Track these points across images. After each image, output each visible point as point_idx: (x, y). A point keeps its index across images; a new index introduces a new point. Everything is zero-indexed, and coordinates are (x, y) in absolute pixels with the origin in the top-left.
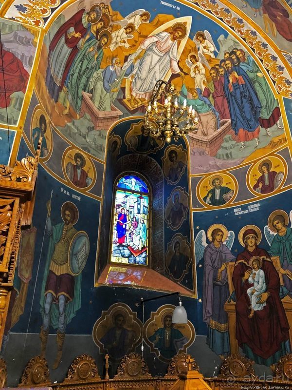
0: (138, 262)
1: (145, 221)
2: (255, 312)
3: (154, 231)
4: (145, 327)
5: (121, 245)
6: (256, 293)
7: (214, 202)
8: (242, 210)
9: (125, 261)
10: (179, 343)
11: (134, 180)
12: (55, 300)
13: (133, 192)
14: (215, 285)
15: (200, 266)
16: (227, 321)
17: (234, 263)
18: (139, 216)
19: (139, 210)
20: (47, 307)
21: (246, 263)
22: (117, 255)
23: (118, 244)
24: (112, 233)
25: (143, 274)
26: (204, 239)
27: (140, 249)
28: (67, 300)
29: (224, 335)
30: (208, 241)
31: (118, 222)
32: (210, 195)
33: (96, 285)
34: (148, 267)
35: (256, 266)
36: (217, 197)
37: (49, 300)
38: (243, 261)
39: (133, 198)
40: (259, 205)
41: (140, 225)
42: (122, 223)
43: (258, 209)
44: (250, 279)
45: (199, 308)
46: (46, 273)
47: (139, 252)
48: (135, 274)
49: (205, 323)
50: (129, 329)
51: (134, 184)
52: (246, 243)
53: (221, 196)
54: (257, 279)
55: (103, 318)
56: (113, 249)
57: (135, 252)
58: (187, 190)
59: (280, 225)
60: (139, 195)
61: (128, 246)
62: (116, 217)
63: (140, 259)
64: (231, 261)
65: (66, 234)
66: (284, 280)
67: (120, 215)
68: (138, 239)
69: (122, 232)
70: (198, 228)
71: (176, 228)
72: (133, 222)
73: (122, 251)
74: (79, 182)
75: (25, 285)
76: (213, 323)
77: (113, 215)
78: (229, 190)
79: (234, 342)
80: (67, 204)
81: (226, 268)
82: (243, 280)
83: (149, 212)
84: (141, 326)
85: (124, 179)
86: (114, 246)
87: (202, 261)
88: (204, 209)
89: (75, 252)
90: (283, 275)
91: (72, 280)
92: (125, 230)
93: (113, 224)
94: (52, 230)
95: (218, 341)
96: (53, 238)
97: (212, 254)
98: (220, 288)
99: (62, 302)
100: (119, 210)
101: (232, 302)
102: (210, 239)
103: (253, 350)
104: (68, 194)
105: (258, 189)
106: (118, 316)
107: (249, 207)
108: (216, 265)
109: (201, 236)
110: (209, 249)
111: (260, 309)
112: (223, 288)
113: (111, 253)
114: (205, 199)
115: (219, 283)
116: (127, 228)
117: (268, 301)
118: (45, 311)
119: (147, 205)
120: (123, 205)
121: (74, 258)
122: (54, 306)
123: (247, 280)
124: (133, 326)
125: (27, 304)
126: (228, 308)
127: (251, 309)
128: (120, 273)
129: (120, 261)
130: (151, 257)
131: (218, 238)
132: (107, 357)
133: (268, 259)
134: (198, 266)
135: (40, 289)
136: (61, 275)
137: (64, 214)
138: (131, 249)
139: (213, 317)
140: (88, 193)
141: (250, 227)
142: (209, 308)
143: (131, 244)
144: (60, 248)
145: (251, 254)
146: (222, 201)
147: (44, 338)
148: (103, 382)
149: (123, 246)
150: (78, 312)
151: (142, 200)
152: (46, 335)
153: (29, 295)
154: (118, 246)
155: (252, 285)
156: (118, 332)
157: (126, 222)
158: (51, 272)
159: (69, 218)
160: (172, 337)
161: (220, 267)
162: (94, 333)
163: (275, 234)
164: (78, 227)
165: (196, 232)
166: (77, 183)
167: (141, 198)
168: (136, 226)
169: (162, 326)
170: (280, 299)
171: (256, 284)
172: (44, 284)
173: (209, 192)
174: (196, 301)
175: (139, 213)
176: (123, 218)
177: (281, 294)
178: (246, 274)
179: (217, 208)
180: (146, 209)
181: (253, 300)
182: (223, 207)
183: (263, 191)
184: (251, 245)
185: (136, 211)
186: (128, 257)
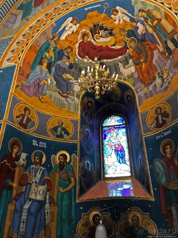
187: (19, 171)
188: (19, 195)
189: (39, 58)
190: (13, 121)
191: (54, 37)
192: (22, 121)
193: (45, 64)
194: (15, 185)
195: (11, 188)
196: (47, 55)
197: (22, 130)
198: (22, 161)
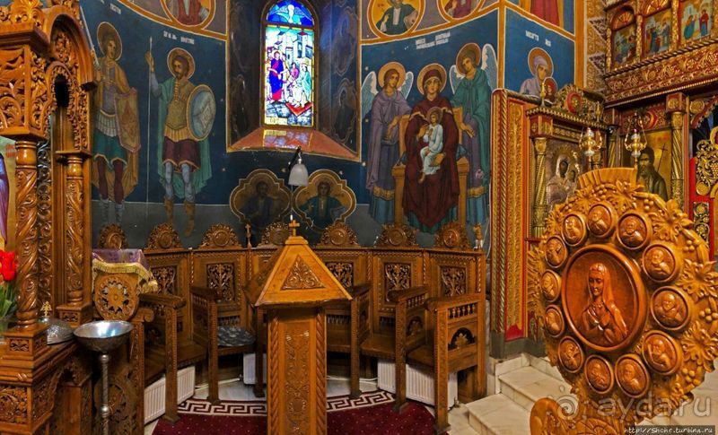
0: (301, 123)
1: (309, 68)
2: (427, 177)
3: (321, 80)
4: (295, 195)
5: (276, 102)
6: (430, 154)
7: (391, 29)
8: (427, 42)
9: (283, 122)
10: (336, 213)
11: (291, 7)
12: (176, 170)
13: (291, 26)
14: (383, 145)
15: (367, 121)
16: (394, 187)
17: (408, 116)
18: (299, 61)
19: (300, 52)
20: (168, 177)
21: (423, 116)
22: (273, 115)
23: (272, 101)
24: (263, 87)
25: (309, 137)
26: (374, 84)
27: (303, 106)
28: (192, 169)
29: (390, 203)
30: (378, 87)
31: (271, 72)
32: (386, 18)
33: (229, 150)
34: (314, 128)
35: (434, 120)
36: (396, 22)
37: (169, 169)
38: (419, 113)
39: (290, 37)
40: (449, 35)
41: (302, 74)
42: (276, 72)
43: (447, 41)
44: (426, 137)
45: (361, 174)
46: (160, 140)
47: (302, 110)
48: (298, 137)
49: (369, 191)
50: (276, 198)
51: (291, 13)
52: (426, 90)
53: (401, 19)
54: (434, 136)
55: (242, 187)
56: (266, 108)
57: (296, 110)
58: (357, 11)
59: (469, 65)
60: (299, 30)
61: (286, 103)
62: (268, 65)
63: (304, 119)
64: (406, 114)
65: (179, 92)
66: (463, 137)
67: (273, 62)
68: (299, 92)
69: (277, 85)
70: (367, 68)
71: (343, 72)
72: (292, 70)
73: (278, 110)
74: (188, 17)
75: (134, 156)
76: (377, 190)
77: (264, 63)
78: (413, 9)
79: (399, 209)
80: (175, 52)
81: (398, 124)
82: (417, 139)
83: (315, 55)
84: (290, 194)
85: (277, 7)
86: (267, 104)
87: (369, 115)
88: (377, 41)
89: (195, 112)
90: (464, 131)
91: (196, 146)
92: (282, 82)
93: (264, 75)
94: (160, 89)
95: (382, 209)
96: (162, 98)
97: (382, 105)
98: (389, 148)
99: (186, 170)
100: (272, 55)
101: (402, 165)
102: (382, 84)
103: (418, 217)
104: (174, 37)
105: (450, 10)
106: (259, 185)
107: (437, 37)
108: (386, 118)
109: (370, 80)
110: (379, 99)
111: (432, 173)
112: (393, 148)
113: (264, 112)
114: (379, 24)
115: (388, 142)
116: (284, 79)
117: (442, 164)
118: (166, 182)
119: (311, 44)
120: (276, 46)
121: (195, 121)
122: (176, 176)
123: (422, 138)
124: (278, 194)
125: (141, 175)
126: (398, 172)
127: (422, 173)
128: (278, 137)
129: (276, 123)
130: (317, 116)
131: (392, 82)
132: (248, 226)
133: (450, 112)
134: (364, 120)
135: (156, 158)
136: (180, 142)
137: (174, 66)
138: (290, 107)
139: (378, 183)
140: (205, 31)
141: (434, 65)
142: (374, 173)
143: (290, 100)
144: (174, 110)
145: (430, 104)
146: (402, 28)
147: (169, 208)
148: (245, 251)
149: (280, 103)
150: (208, 181)
151: (304, 37)
152: (172, 205)
153: (142, 165)
154: (273, 104)
155: (427, 144)
156: (261, 202)
157: (283, 70)
158: (167, 139)
159: (180, 71)
160: (327, 207)
161: (391, 122)
162: (232, 203)
163: (463, 77)
164: (196, 80)
165: (365, 74)
166: (185, 20)
167: (302, 34)
168: (296, 75)
169: (316, 194)
170: (455, 161)
171: (431, 143)
172: (160, 153)
173: (385, 14)
174: (359, 165)
175: (300, 57)
176: (278, 65)
177: (457, 155)
178: (421, 129)
179: (394, 38)
180: (309, 50)
181: (426, 162)
182: (403, 37)
183: (456, 14)
184: (431, 91)
185: (296, 54)
186: (287, 117)
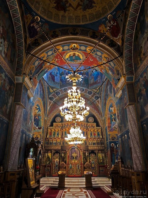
187: (115, 150)
188: (116, 154)
189: (111, 120)
190: (110, 140)
191: (111, 113)
192: (112, 139)
193: (114, 120)
194: (115, 153)
195: (114, 153)
196: (113, 117)
197: (113, 141)
198: (115, 148)
